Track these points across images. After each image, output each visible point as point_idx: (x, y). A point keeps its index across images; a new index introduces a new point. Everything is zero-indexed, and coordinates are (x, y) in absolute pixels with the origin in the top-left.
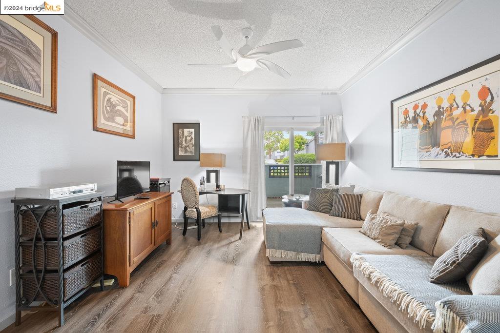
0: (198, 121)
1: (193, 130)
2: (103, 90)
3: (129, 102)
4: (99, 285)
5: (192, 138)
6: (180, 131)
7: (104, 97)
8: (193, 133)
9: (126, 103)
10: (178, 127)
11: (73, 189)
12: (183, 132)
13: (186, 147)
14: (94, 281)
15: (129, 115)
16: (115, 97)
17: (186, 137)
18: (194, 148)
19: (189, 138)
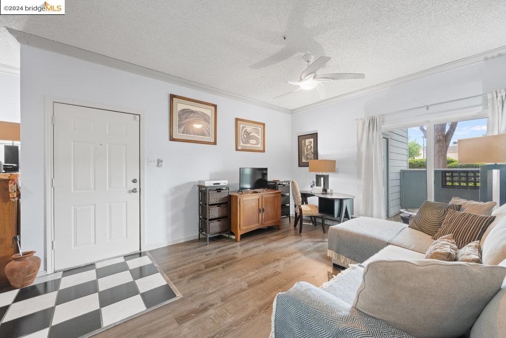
0: (316, 131)
1: (312, 140)
2: (241, 126)
3: (260, 129)
4: (227, 236)
5: (311, 147)
6: (303, 142)
7: (242, 130)
8: (313, 142)
9: (258, 129)
10: (301, 138)
11: (215, 182)
12: (305, 143)
13: (308, 154)
14: (224, 232)
15: (260, 137)
16: (249, 128)
17: (307, 146)
18: (313, 155)
19: (309, 147)
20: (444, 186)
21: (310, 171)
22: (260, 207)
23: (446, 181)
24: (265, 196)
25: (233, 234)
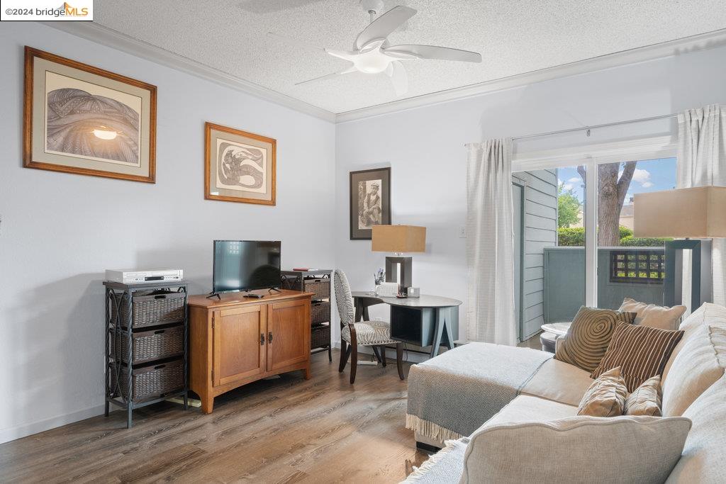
0: (389, 163)
1: (379, 182)
2: (219, 142)
3: (265, 151)
4: (181, 402)
5: (378, 198)
6: (361, 186)
7: (221, 151)
8: (380, 188)
9: (260, 153)
10: (356, 177)
11: (150, 274)
12: (365, 188)
14: (174, 393)
15: (264, 170)
16: (238, 149)
17: (369, 195)
18: (380, 215)
19: (373, 198)
20: (614, 279)
21: (374, 249)
22: (263, 332)
23: (616, 269)
24: (276, 306)
25: (196, 397)
